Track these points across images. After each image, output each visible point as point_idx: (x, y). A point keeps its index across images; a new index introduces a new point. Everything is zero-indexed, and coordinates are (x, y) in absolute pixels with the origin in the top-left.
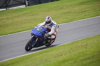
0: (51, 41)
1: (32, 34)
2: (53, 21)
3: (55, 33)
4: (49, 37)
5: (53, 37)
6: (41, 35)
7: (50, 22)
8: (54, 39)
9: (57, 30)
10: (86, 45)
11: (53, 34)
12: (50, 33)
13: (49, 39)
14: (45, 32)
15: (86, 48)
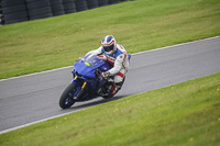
0: (113, 88)
1: (75, 73)
2: (118, 46)
3: (123, 72)
4: (111, 80)
5: (118, 79)
6: (92, 75)
7: (112, 47)
8: (120, 84)
10: (130, 111)
11: (119, 74)
12: (112, 71)
14: (101, 69)
15: (130, 118)
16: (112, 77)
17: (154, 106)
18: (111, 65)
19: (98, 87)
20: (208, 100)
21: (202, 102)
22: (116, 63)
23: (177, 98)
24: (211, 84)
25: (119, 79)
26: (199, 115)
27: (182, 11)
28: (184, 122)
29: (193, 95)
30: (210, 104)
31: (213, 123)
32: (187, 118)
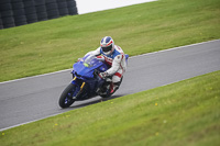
0: (111, 87)
1: (74, 74)
3: (121, 72)
4: (109, 80)
8: (118, 84)
9: (124, 65)
10: (70, 126)
11: (117, 74)
12: (110, 71)
13: (109, 83)
15: (69, 133)
16: (111, 77)
17: (93, 121)
18: (108, 65)
19: (96, 87)
20: (146, 115)
21: (140, 117)
22: (114, 64)
23: (116, 113)
24: (150, 99)
25: (117, 79)
26: (138, 129)
27: (121, 26)
28: (123, 136)
29: (132, 109)
30: (149, 118)
31: (151, 138)
32: (126, 133)
